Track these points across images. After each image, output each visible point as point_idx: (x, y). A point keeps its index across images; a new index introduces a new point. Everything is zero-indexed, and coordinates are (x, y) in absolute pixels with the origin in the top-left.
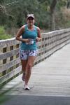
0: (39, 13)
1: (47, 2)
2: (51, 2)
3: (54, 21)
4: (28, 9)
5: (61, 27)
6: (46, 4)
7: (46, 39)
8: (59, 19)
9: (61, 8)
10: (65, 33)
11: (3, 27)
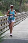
0: (15, 5)
1: (18, 1)
2: (20, 1)
3: (21, 9)
4: (11, 4)
5: (24, 11)
6: (18, 2)
7: (18, 16)
8: (23, 8)
9: (24, 3)
10: (26, 13)
11: (1, 11)
